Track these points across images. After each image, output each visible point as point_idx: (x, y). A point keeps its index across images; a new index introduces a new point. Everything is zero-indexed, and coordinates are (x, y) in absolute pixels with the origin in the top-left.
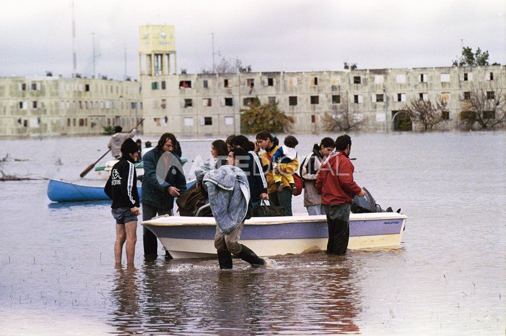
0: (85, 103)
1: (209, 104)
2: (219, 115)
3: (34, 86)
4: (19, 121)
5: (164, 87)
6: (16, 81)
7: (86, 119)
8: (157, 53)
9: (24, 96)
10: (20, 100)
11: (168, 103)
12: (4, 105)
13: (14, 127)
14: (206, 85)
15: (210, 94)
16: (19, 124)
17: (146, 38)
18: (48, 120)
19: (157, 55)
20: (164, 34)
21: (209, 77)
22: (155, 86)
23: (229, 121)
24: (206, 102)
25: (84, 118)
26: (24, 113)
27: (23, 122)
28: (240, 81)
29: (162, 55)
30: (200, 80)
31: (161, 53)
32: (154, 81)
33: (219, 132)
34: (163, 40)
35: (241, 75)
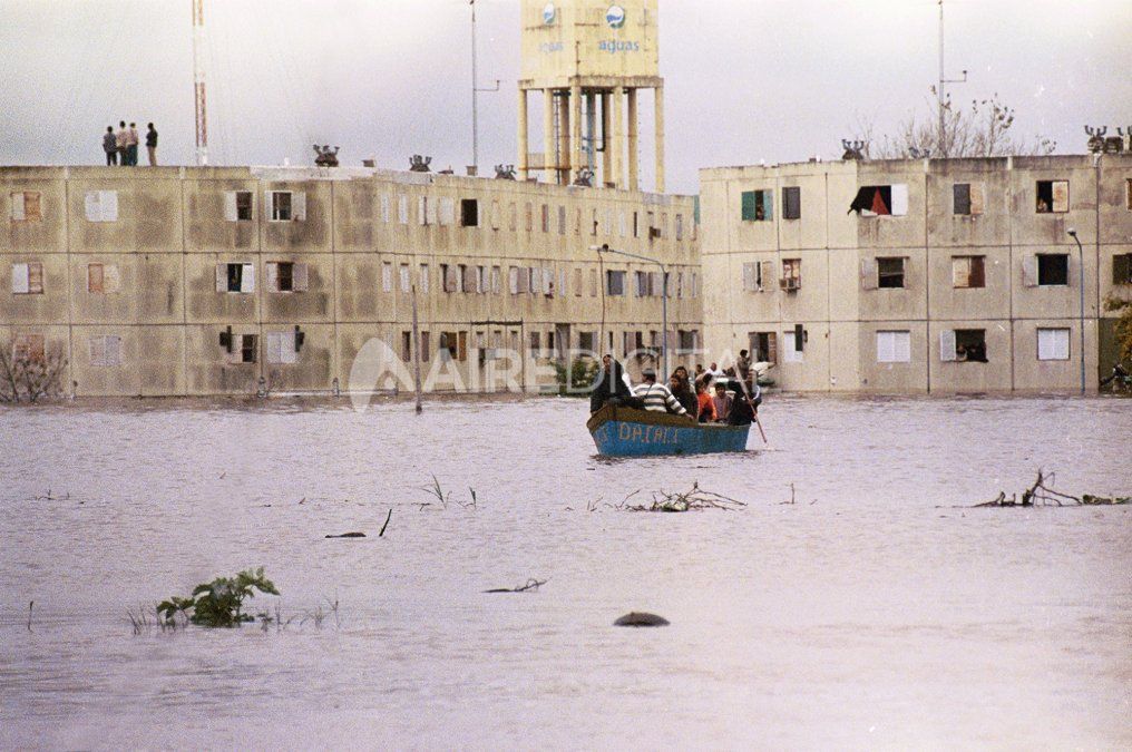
0: (459, 272)
1: (977, 279)
2: (1012, 320)
3: (283, 203)
4: (226, 339)
5: (792, 210)
6: (217, 181)
7: (463, 333)
8: (592, 83)
9: (242, 241)
10: (228, 259)
11: (807, 274)
12: (168, 275)
13: (206, 363)
14: (963, 202)
15: (982, 241)
16: (223, 350)
17: (548, 25)
18: (333, 336)
19: (589, 92)
20: (616, 12)
21: (978, 171)
22: (755, 206)
23: (1054, 346)
24: (963, 268)
25: (456, 330)
26: (245, 308)
27: (238, 343)
28: (1100, 189)
29: (606, 92)
30: (940, 182)
31: (606, 84)
32: (751, 188)
33: (1013, 389)
34: (613, 34)
35: (1106, 163)
